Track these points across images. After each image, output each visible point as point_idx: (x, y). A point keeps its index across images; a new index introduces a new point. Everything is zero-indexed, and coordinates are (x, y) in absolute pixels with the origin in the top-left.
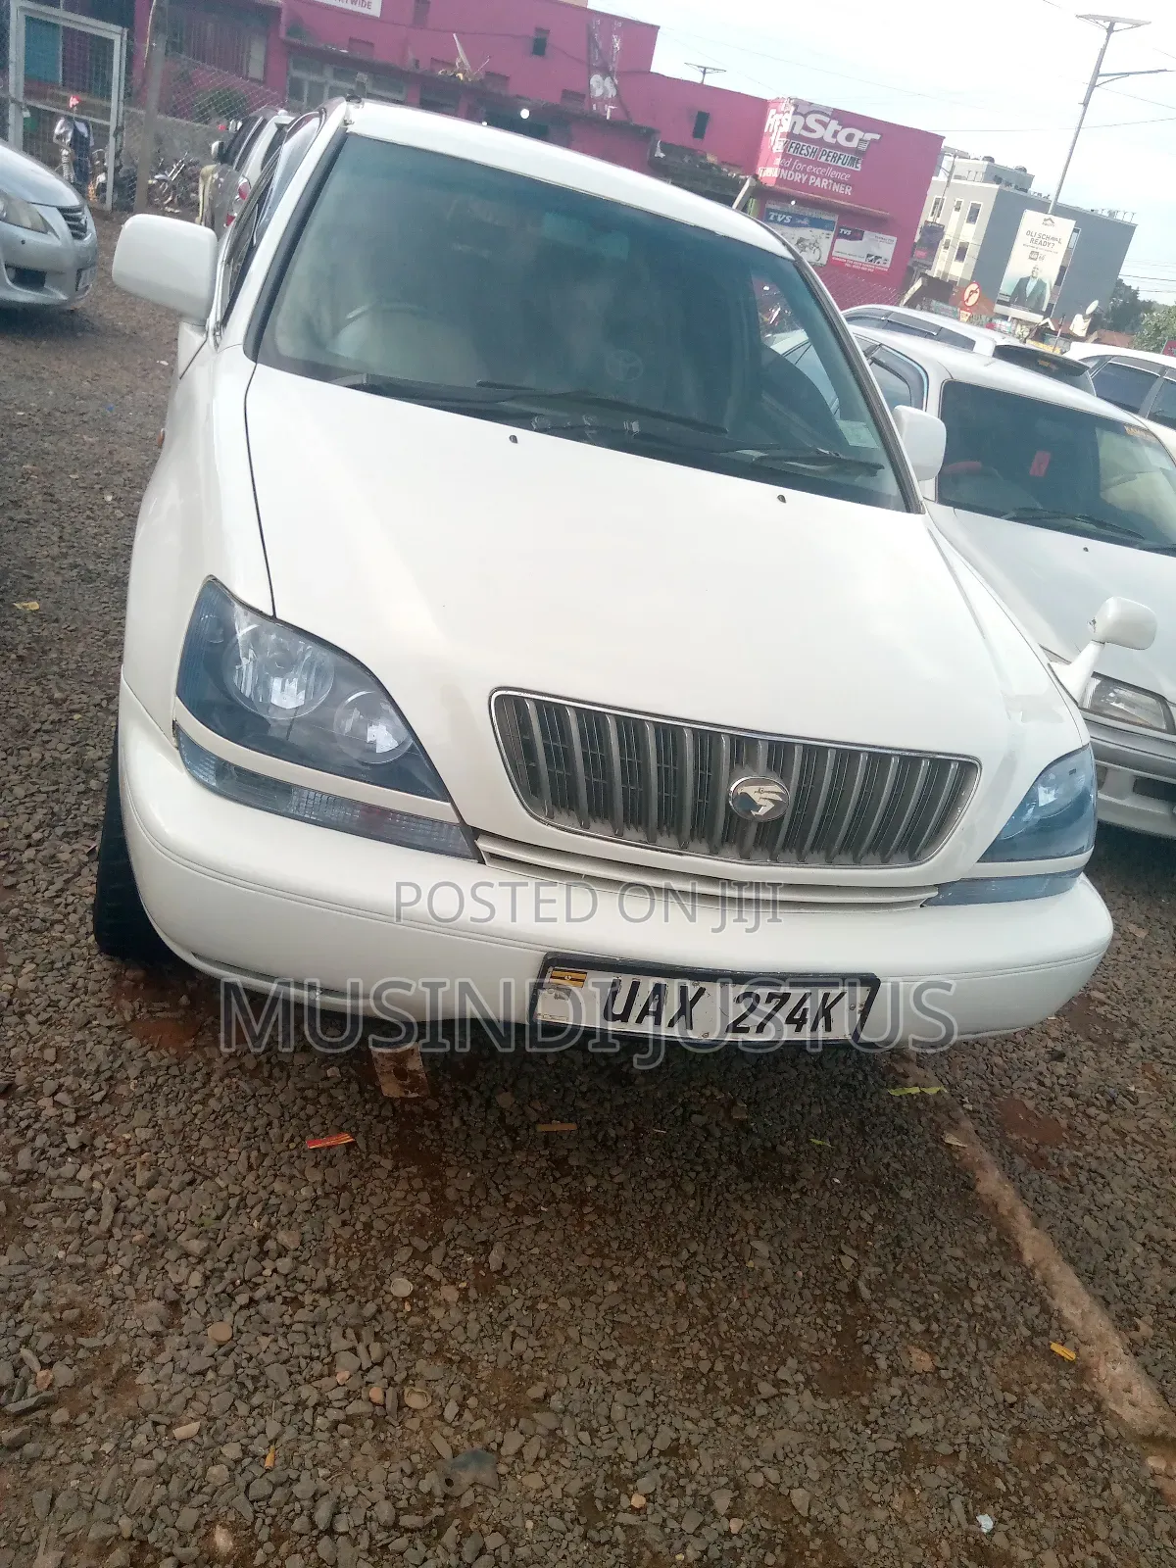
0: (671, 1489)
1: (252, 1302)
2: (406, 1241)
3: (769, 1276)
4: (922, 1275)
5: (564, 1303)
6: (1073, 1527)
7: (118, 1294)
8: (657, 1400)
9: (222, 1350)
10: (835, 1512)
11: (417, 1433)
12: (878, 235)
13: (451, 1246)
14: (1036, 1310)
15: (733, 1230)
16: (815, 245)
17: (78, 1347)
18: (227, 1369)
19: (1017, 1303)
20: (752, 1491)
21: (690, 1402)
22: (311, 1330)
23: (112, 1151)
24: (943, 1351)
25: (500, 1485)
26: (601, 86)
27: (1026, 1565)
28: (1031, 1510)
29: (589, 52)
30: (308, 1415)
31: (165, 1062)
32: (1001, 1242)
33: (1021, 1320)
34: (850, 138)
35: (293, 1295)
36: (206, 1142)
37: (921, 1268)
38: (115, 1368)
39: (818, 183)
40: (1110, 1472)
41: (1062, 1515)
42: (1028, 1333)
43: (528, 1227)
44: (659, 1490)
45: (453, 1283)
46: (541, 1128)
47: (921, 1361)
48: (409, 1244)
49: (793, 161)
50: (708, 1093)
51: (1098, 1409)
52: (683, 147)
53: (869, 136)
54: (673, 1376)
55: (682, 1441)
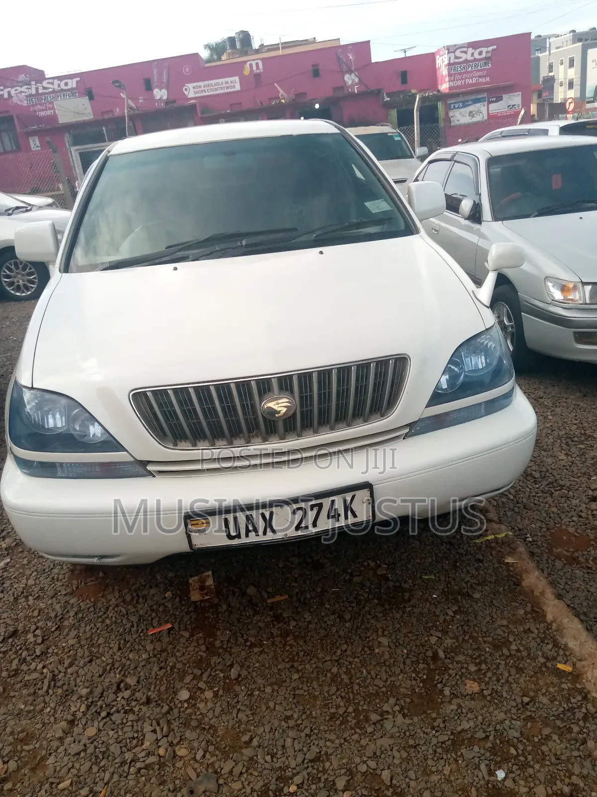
0: (313, 780)
1: (109, 714)
2: (190, 672)
3: (387, 656)
4: (480, 639)
5: (268, 690)
6: (558, 770)
7: (47, 721)
8: (312, 733)
9: (90, 740)
10: (407, 780)
11: (181, 768)
12: (510, 94)
13: (213, 670)
14: (550, 646)
15: (369, 634)
16: (479, 112)
17: (23, 750)
18: (91, 749)
19: (539, 645)
20: (359, 776)
21: (331, 731)
22: (135, 724)
23: (56, 653)
24: (487, 679)
25: (218, 791)
26: (350, 79)
27: (524, 796)
28: (532, 763)
29: (340, 66)
30: (126, 768)
31: (88, 606)
32: (533, 611)
33: (540, 653)
34: (480, 53)
35: (130, 708)
36: (101, 641)
37: (480, 635)
38: (39, 757)
39: (471, 81)
40: (588, 734)
41: (552, 764)
42: (544, 660)
43: (256, 653)
44: (306, 781)
45: (212, 689)
46: (269, 601)
47: (472, 687)
48: (192, 673)
49: (454, 76)
50: (366, 564)
51: (585, 698)
52: (399, 91)
53: (490, 49)
54: (324, 718)
55: (323, 753)
